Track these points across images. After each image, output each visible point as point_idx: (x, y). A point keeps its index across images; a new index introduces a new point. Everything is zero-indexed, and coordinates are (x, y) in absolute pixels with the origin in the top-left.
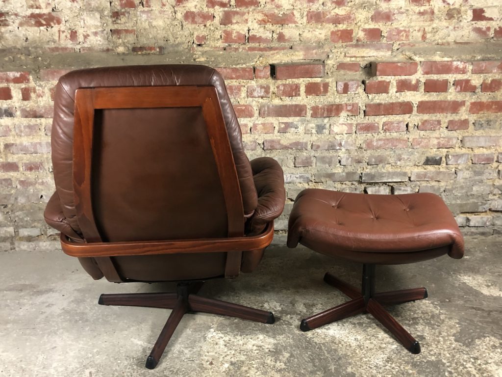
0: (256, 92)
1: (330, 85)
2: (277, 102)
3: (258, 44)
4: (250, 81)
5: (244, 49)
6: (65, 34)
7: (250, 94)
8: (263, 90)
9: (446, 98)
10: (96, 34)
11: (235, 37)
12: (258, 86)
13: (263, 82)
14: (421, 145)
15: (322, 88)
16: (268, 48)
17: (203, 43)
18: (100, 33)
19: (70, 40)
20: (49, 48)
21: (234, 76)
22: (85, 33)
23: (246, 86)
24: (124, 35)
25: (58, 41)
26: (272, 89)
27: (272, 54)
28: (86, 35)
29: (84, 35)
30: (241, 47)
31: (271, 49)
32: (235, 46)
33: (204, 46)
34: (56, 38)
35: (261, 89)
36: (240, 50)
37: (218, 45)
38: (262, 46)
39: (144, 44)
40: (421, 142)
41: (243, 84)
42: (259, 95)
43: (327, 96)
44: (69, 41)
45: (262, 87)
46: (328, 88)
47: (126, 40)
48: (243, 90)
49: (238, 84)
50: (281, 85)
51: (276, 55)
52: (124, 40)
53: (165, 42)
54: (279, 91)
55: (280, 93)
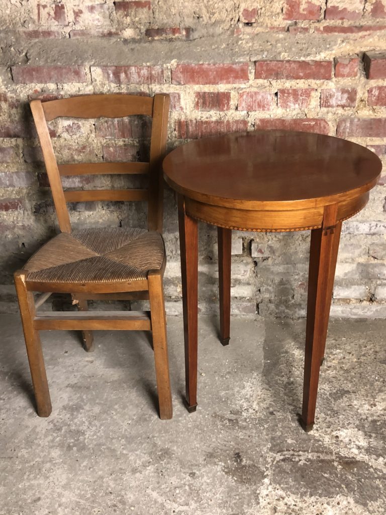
0: (334, 99)
2: (366, 113)
3: (340, 21)
4: (326, 81)
5: (317, 29)
6: (47, 10)
7: (325, 102)
8: (346, 96)
10: (92, 9)
11: (303, 10)
12: (337, 89)
13: (347, 82)
16: (356, 27)
17: (253, 21)
18: (98, 8)
19: (55, 19)
20: (24, 32)
21: (301, 74)
22: (76, 9)
23: (319, 91)
24: (134, 10)
25: (37, 21)
26: (359, 95)
27: (361, 37)
28: (77, 11)
29: (74, 12)
30: (313, 26)
31: (361, 28)
32: (303, 24)
33: (254, 25)
34: (35, 17)
35: (342, 93)
36: (311, 31)
37: (276, 24)
38: (346, 24)
39: (163, 24)
41: (316, 87)
42: (339, 103)
44: (53, 20)
45: (344, 91)
47: (137, 19)
48: (315, 96)
49: (306, 87)
50: (376, 87)
51: (368, 39)
52: (133, 18)
53: (196, 21)
54: (371, 97)
55: (372, 101)
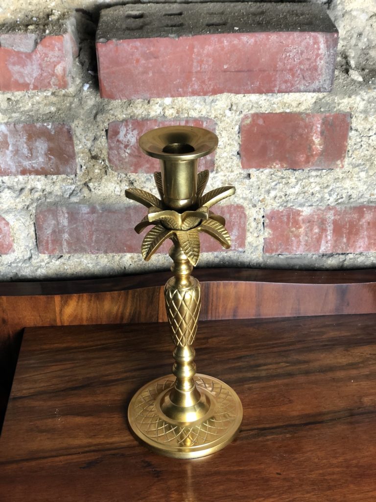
1: (356, 123)
8: (41, 146)
12: (14, 126)
15: (317, 140)
35: (30, 138)
42: (27, 164)
43: (338, 172)
46: (345, 137)
50: (125, 121)
54: (118, 148)
55: (121, 160)
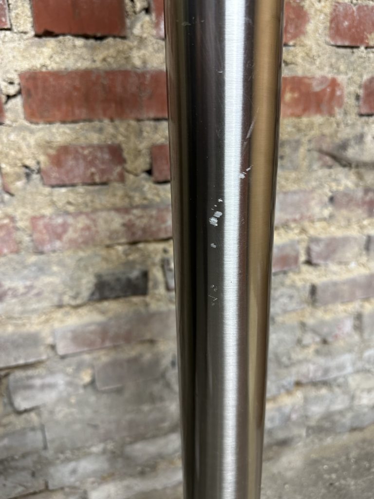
9: (128, 59)
14: (65, 237)
40: (65, 226)
